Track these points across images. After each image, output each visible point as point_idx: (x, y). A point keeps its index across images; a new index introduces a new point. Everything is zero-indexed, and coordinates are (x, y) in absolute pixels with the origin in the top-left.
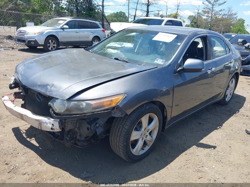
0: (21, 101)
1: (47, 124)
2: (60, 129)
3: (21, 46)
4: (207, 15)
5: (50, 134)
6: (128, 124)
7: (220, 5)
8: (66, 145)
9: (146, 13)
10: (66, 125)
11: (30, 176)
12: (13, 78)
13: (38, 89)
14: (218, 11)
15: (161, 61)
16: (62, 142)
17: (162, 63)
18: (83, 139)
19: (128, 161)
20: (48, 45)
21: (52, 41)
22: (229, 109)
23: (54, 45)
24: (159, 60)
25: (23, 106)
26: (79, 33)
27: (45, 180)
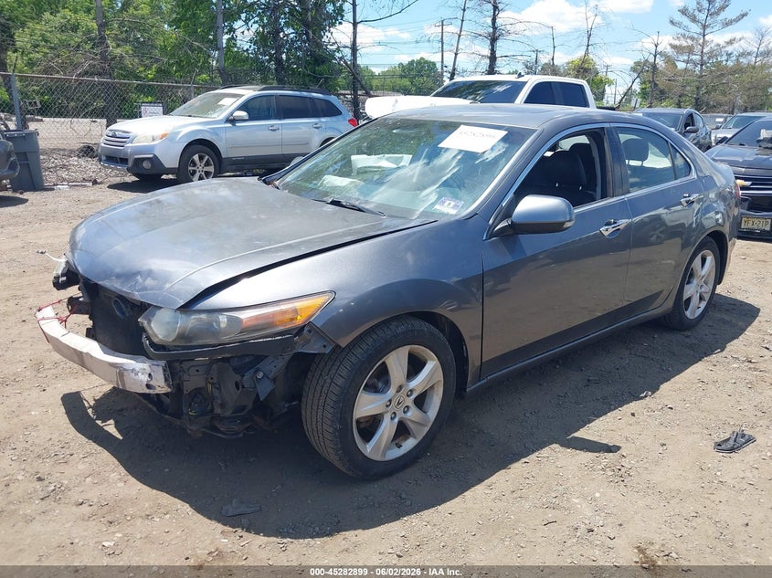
0: (84, 321)
1: (136, 374)
2: (169, 386)
3: (117, 176)
4: (686, 58)
5: (151, 403)
6: (344, 372)
7: (727, 24)
8: (189, 432)
9: (488, 61)
10: (186, 377)
11: (95, 507)
12: (63, 260)
13: (115, 285)
14: (722, 43)
15: (453, 203)
16: (178, 422)
17: (453, 212)
18: (228, 413)
19: (350, 473)
20: (190, 168)
21: (201, 158)
22: (696, 342)
23: (206, 169)
24: (448, 202)
25: (90, 334)
26: (280, 131)
27: (129, 518)
